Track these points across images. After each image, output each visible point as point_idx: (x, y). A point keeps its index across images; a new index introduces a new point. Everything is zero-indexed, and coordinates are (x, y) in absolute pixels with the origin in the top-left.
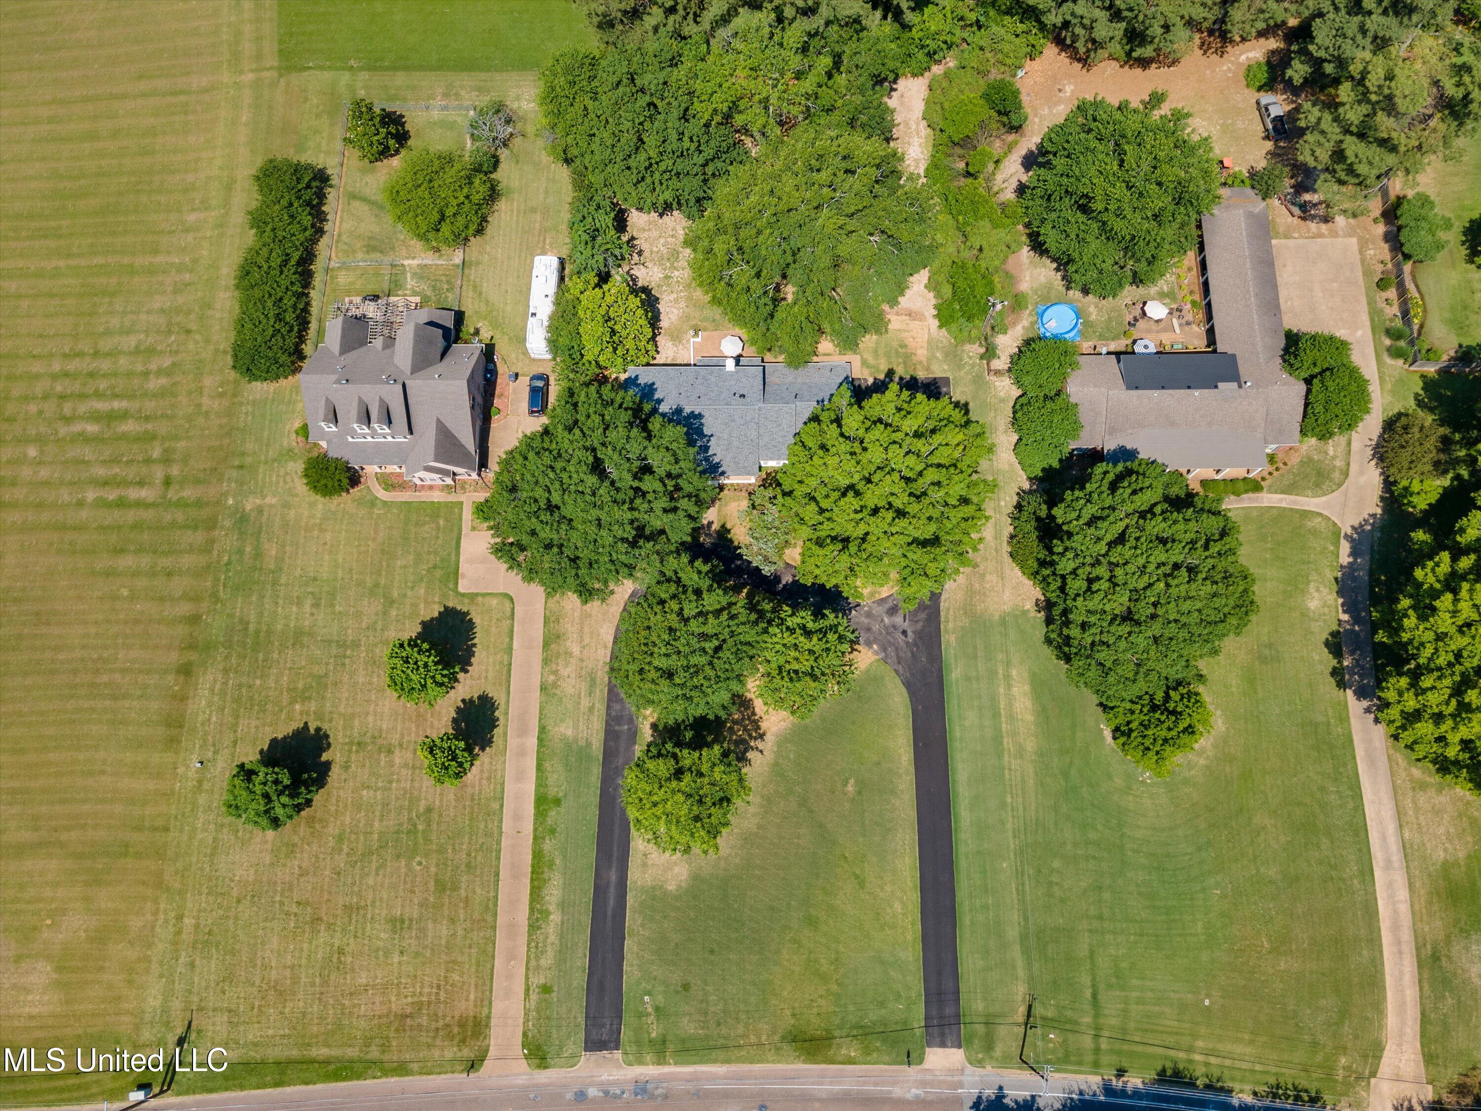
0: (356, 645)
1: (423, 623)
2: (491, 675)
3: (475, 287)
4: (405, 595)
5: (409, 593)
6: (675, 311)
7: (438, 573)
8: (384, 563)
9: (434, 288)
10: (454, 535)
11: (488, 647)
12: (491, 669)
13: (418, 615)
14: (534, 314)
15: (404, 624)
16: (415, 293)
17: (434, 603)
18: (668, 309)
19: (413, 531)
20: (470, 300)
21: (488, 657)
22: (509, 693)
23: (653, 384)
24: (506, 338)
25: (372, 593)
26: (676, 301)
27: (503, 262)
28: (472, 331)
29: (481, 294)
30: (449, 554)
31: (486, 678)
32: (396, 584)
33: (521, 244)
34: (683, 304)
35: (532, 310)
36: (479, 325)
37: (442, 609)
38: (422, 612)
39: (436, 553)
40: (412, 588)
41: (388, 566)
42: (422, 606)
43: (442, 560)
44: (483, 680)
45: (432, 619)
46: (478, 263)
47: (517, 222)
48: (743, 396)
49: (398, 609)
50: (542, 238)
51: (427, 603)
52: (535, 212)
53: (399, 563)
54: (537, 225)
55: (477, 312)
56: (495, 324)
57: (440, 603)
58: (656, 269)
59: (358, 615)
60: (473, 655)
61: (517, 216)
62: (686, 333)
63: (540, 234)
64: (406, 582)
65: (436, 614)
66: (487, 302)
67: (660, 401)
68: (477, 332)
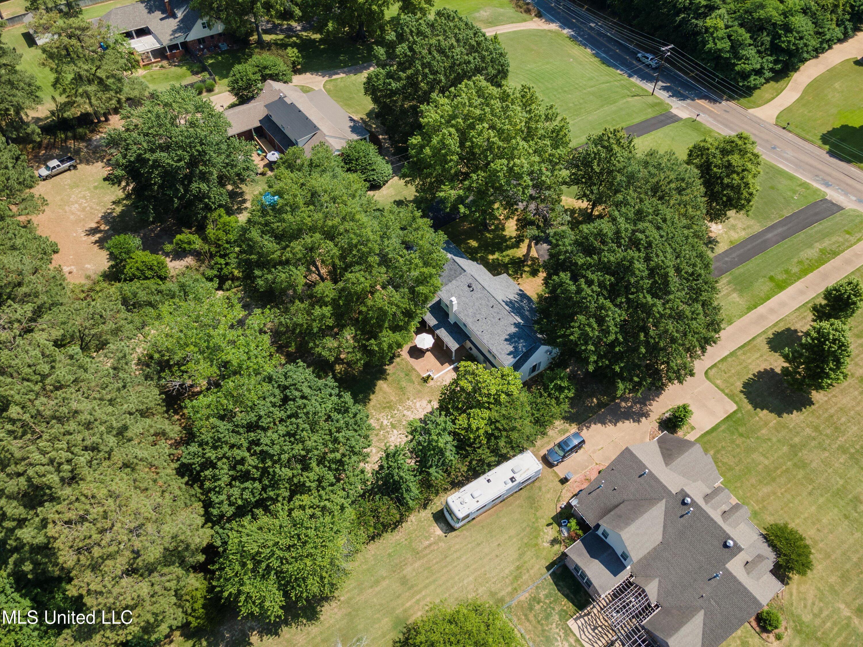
0: (843, 449)
1: (780, 415)
2: (758, 355)
3: (516, 578)
4: (779, 441)
5: (774, 440)
6: (418, 405)
7: (742, 429)
8: (779, 472)
9: (548, 617)
10: (709, 437)
11: (745, 367)
12: (754, 358)
13: (779, 423)
14: (512, 479)
15: (794, 427)
17: (760, 418)
18: (420, 410)
19: (737, 468)
20: (532, 572)
21: (750, 364)
22: (754, 339)
23: (506, 340)
24: (538, 514)
25: (804, 465)
26: (408, 409)
27: (475, 570)
28: (557, 547)
29: (518, 568)
30: (724, 431)
31: (761, 356)
32: (780, 453)
33: (446, 566)
34: (409, 403)
35: (510, 485)
36: (547, 545)
37: (758, 409)
38: (775, 421)
39: (733, 442)
40: (769, 439)
41: (777, 468)
42: (771, 424)
43: (732, 433)
44: (765, 357)
45: (771, 412)
47: (426, 587)
48: (469, 286)
49: (791, 439)
50: (427, 551)
51: (766, 424)
52: (405, 577)
53: (766, 462)
54: (417, 565)
55: (537, 557)
56: (536, 532)
57: (757, 414)
58: (393, 438)
59: (827, 463)
60: (759, 372)
61: (420, 591)
62: (431, 387)
63: (424, 557)
64: (771, 447)
65: (765, 412)
66: (521, 555)
67: (517, 325)
68: (554, 541)
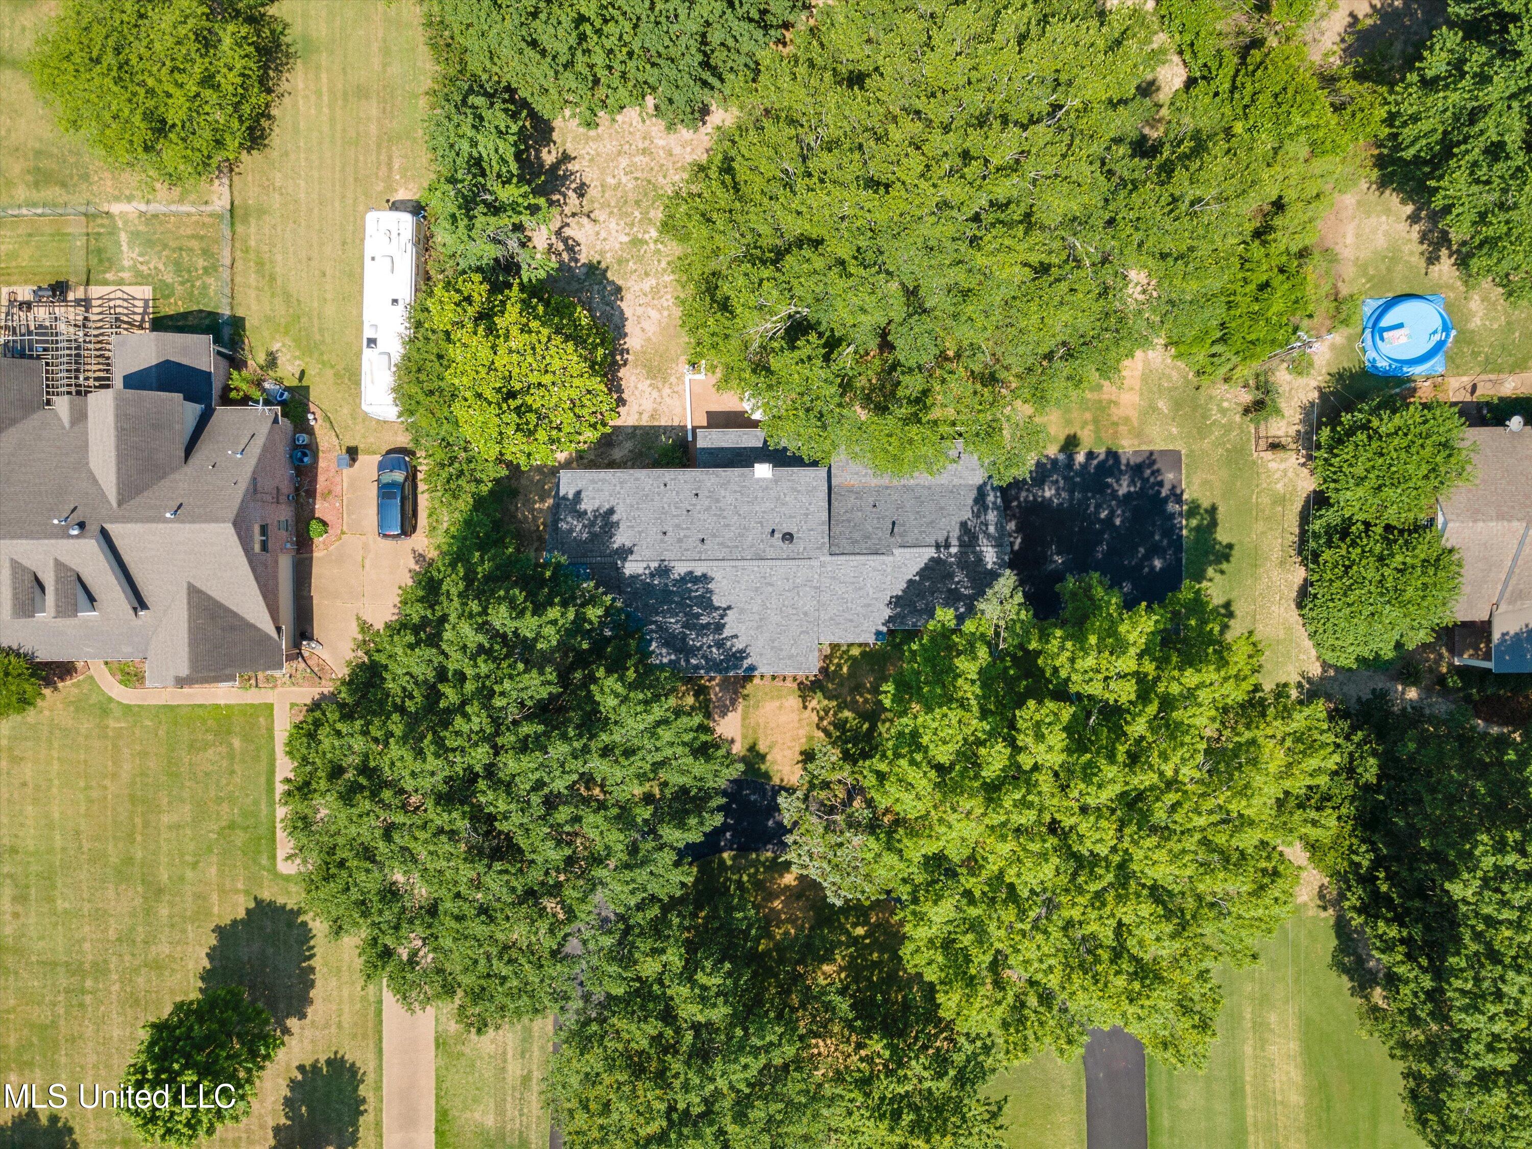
0: (100, 970)
1: (219, 930)
2: (346, 1019)
3: (260, 264)
4: (182, 879)
5: (189, 874)
6: (654, 314)
7: (240, 838)
8: (138, 821)
9: (178, 267)
10: (263, 765)
11: (339, 970)
12: (346, 1009)
13: (209, 914)
14: (372, 342)
15: (184, 931)
16: (141, 279)
17: (237, 891)
18: (640, 311)
19: (186, 760)
20: (252, 294)
21: (339, 988)
22: (380, 1052)
23: (611, 511)
24: (329, 373)
25: (122, 875)
26: (655, 292)
27: (311, 210)
28: (261, 358)
29: (273, 278)
30: (256, 803)
31: (340, 1026)
32: (164, 860)
33: (343, 170)
34: (668, 300)
35: (368, 333)
36: (276, 346)
37: (252, 905)
38: (216, 910)
39: (231, 799)
40: (195, 865)
41: (146, 825)
42: (215, 897)
43: (245, 814)
44: (334, 1029)
45: (235, 922)
46: (261, 212)
47: (332, 120)
48: (788, 537)
49: (172, 904)
50: (383, 157)
51: (223, 892)
52: (367, 97)
53: (165, 819)
54: (373, 128)
55: (268, 319)
56: (307, 346)
57: (247, 892)
58: (613, 226)
59: (99, 916)
60: (312, 984)
61: (331, 107)
62: (676, 360)
63: (379, 146)
64: (182, 855)
65: (241, 914)
66: (287, 296)
67: (625, 552)
68: (272, 361)
